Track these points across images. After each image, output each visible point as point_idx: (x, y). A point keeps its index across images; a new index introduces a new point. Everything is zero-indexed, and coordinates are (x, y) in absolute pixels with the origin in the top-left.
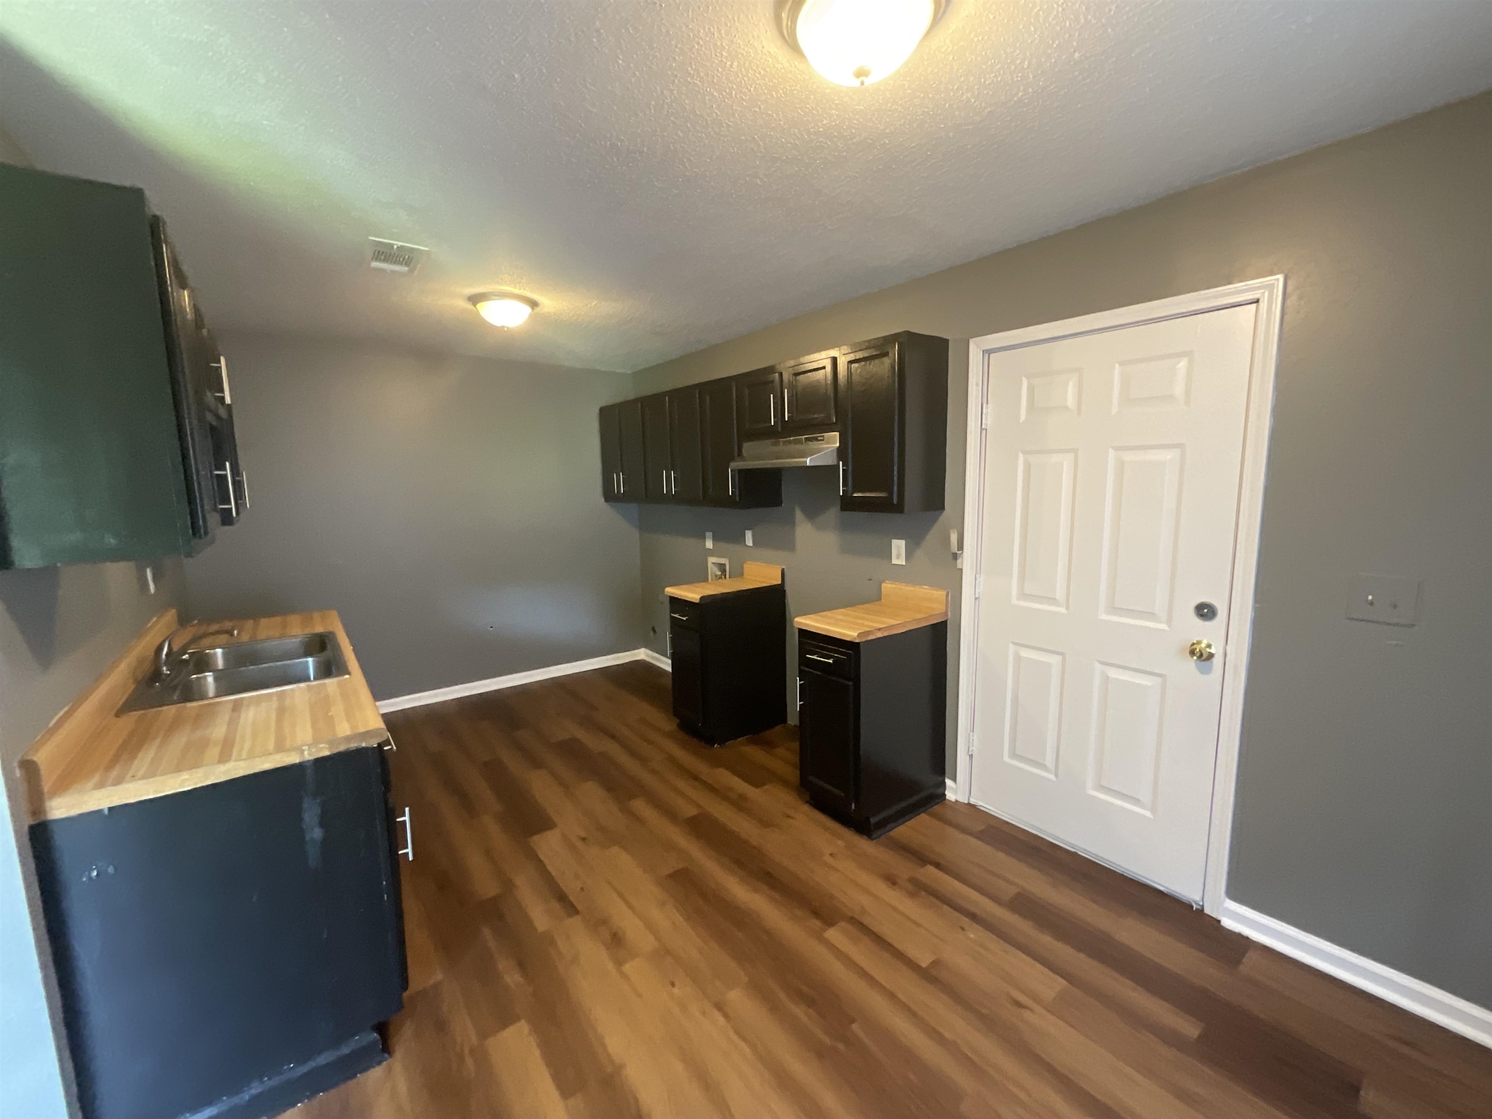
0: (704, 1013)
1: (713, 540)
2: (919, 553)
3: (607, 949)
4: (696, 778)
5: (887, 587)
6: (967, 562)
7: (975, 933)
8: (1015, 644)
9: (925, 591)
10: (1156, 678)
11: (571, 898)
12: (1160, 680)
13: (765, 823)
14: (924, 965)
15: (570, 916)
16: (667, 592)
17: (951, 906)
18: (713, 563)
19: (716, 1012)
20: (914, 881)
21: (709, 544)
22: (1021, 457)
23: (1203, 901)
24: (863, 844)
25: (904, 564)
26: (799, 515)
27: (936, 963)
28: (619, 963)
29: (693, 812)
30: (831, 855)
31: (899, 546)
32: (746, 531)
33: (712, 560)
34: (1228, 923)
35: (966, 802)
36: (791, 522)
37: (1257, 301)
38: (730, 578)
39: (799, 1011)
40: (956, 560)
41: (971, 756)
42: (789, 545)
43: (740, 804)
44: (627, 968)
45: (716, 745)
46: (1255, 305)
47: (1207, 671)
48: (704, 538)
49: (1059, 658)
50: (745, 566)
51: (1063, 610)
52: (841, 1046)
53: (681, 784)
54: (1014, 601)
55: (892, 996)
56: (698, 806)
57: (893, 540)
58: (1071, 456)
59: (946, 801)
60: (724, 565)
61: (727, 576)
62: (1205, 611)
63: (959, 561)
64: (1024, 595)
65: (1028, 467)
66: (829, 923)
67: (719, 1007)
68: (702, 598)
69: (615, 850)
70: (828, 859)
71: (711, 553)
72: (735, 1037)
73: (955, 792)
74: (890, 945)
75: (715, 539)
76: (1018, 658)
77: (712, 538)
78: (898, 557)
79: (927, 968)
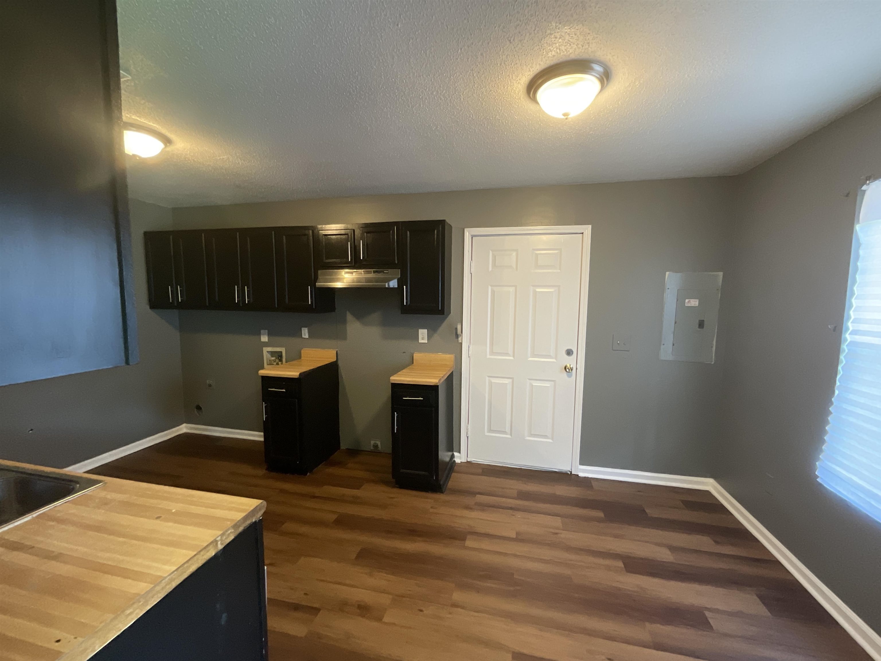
0: (450, 613)
1: (268, 335)
2: (436, 337)
3: (363, 616)
4: (314, 497)
5: (417, 356)
6: (465, 340)
7: (519, 515)
8: (489, 377)
9: (441, 356)
10: (551, 382)
11: (304, 603)
12: (553, 383)
13: (384, 507)
14: (515, 537)
15: (316, 615)
16: (260, 373)
17: (503, 508)
18: (268, 352)
19: (456, 609)
20: (476, 504)
21: (264, 338)
22: (490, 288)
23: (571, 469)
24: (442, 497)
25: (427, 342)
26: (349, 317)
27: (517, 534)
28: (379, 619)
29: (334, 517)
30: (432, 507)
31: (423, 334)
32: (303, 329)
33: (266, 350)
34: (581, 475)
35: (466, 461)
36: (344, 321)
37: (583, 233)
38: (286, 362)
39: (489, 584)
40: (458, 338)
41: (468, 437)
42: (342, 336)
43: (356, 501)
44: (386, 619)
45: (308, 474)
46: (581, 234)
47: (570, 376)
48: (259, 334)
49: (510, 380)
50: (302, 351)
51: (512, 358)
52: (518, 588)
53: (309, 504)
54: (488, 356)
55: (515, 556)
56: (334, 512)
57: (419, 330)
58: (514, 288)
59: (456, 464)
60: (281, 352)
61: (284, 360)
62: (569, 352)
63: (460, 339)
64: (492, 353)
65: (493, 292)
66: (464, 539)
67: (455, 605)
68: (300, 374)
69: (303, 560)
70: (431, 510)
71: (266, 344)
72: (476, 614)
73: (460, 458)
74: (496, 536)
75: (269, 335)
76: (491, 383)
77: (267, 333)
78: (423, 339)
79: (516, 537)
